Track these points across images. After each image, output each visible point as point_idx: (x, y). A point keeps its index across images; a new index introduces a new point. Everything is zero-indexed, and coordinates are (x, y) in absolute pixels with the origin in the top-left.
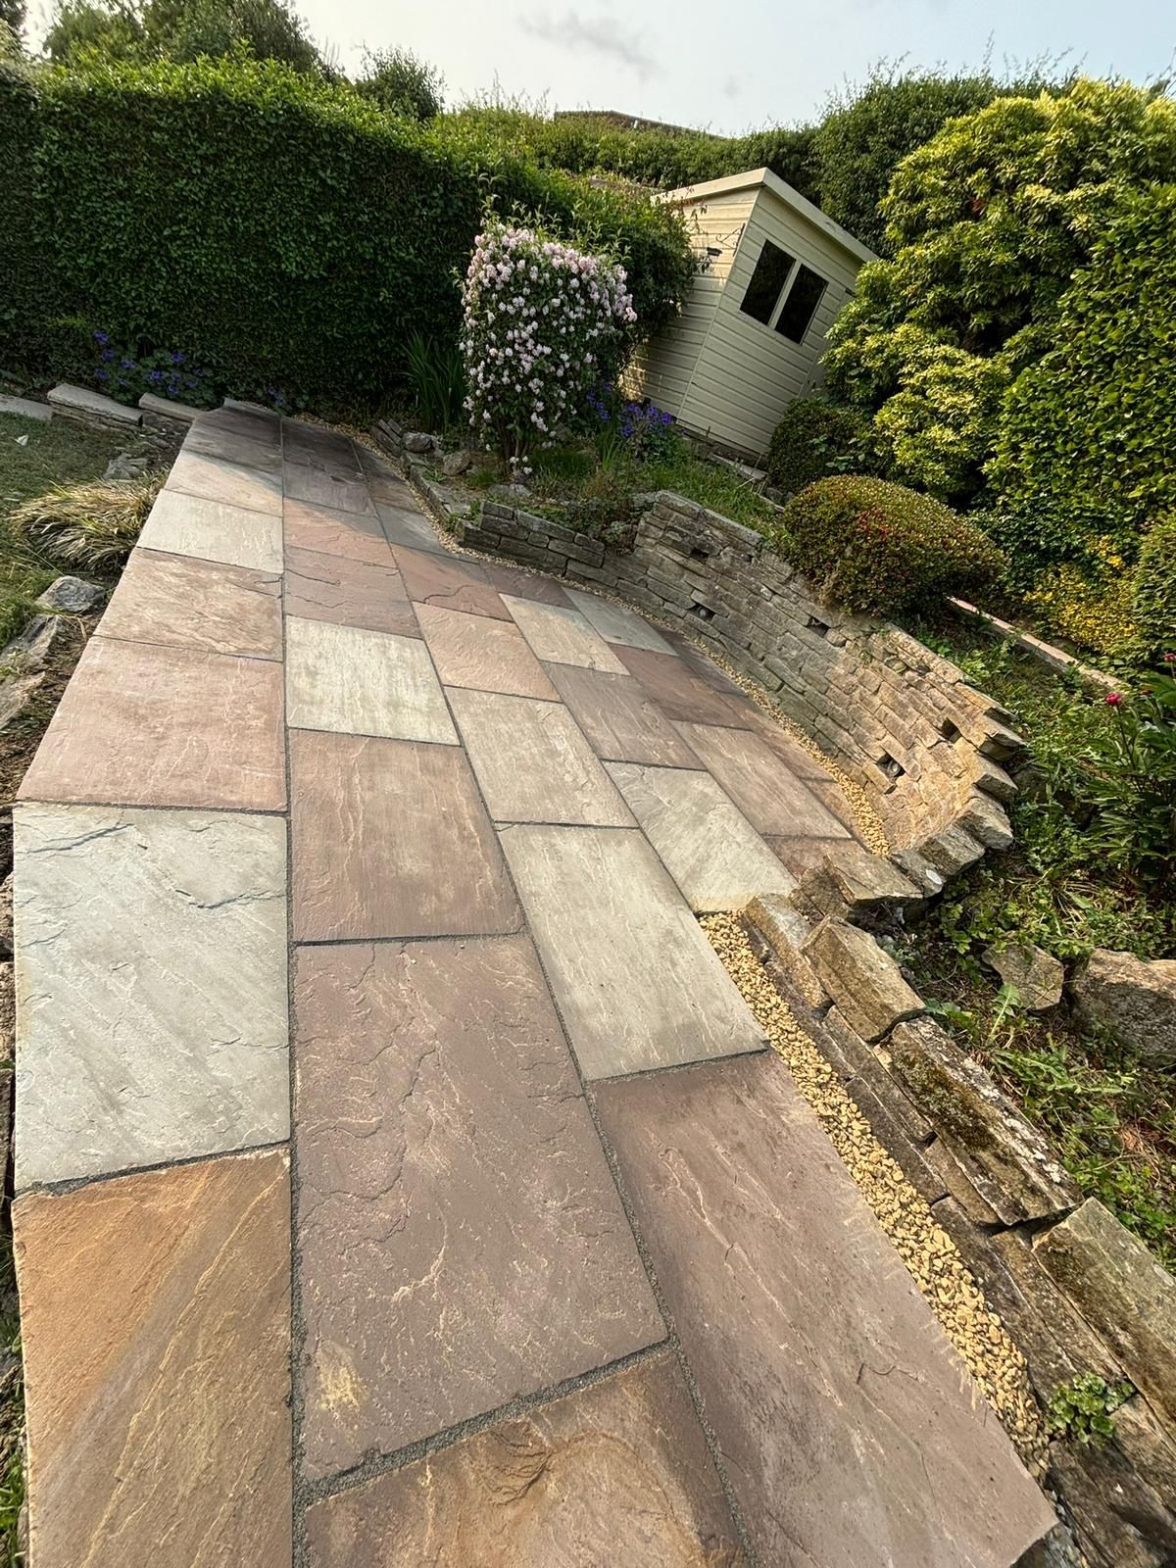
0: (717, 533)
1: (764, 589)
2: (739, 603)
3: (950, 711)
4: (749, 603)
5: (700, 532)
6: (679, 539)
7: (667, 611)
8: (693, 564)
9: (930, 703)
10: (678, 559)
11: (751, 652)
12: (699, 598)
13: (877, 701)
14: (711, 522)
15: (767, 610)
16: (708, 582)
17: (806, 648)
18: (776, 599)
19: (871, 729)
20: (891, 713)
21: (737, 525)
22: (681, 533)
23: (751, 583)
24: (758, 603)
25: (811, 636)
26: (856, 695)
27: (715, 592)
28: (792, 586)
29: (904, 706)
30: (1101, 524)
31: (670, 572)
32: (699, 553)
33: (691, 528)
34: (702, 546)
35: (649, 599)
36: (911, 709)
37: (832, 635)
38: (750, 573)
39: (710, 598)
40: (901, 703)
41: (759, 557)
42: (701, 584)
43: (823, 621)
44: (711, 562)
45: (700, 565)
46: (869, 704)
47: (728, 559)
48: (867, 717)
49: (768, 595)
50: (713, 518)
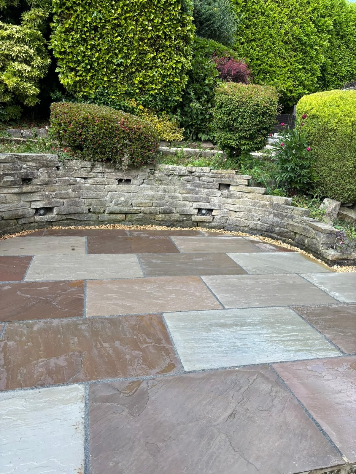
0: (31, 164)
1: (78, 180)
2: (68, 193)
3: (217, 181)
4: (73, 191)
5: (21, 168)
6: (13, 179)
7: (22, 225)
8: (26, 188)
9: (206, 183)
10: (15, 190)
11: (94, 213)
12: (40, 205)
13: (177, 194)
14: (24, 160)
15: (88, 189)
16: (40, 194)
17: (126, 194)
18: (90, 181)
19: (185, 205)
20: (189, 195)
21: (42, 154)
22: (11, 175)
23: (68, 180)
24: (80, 188)
25: (124, 187)
26: (167, 198)
27: (48, 196)
28: (96, 170)
29: (194, 190)
30: (129, 95)
31: (13, 202)
32: (27, 180)
33: (14, 169)
34: (27, 175)
35: (8, 225)
36: (197, 189)
37: (134, 181)
38: (64, 175)
39: (46, 201)
40: (191, 190)
41: (64, 165)
42: (36, 197)
43: (126, 178)
44: (36, 181)
45: (30, 187)
46: (176, 198)
47: (46, 175)
48: (180, 202)
49: (83, 181)
50: (26, 157)
